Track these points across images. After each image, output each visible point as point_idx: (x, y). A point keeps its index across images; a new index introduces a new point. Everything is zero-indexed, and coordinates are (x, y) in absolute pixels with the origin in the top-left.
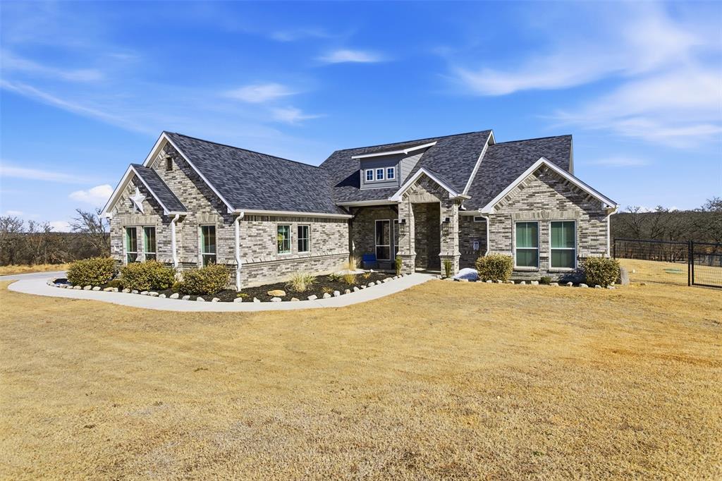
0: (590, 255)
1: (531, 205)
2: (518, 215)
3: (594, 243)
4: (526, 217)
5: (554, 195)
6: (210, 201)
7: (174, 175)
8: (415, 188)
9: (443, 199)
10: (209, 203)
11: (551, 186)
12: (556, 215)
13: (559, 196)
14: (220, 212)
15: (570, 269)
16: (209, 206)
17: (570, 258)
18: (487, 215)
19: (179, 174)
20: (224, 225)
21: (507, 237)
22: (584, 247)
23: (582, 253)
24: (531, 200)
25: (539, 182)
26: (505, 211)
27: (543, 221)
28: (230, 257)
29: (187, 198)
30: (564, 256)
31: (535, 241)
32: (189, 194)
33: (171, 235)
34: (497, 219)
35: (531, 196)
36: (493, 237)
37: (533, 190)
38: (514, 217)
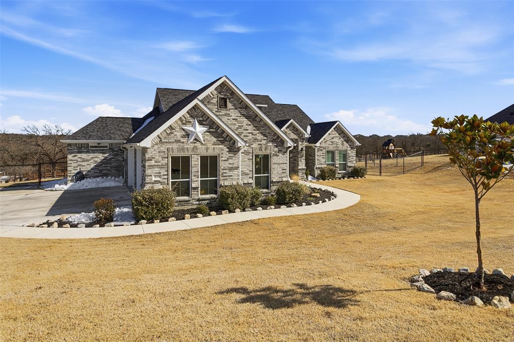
0: (351, 165)
1: (332, 142)
2: (328, 147)
3: (352, 160)
4: (331, 148)
5: (340, 139)
6: (267, 137)
7: (228, 112)
8: (286, 130)
9: (300, 138)
10: (265, 138)
11: (339, 134)
12: (341, 147)
13: (342, 139)
14: (275, 145)
15: (345, 172)
16: (264, 140)
17: (344, 167)
18: (316, 147)
19: (234, 114)
20: (278, 154)
21: (324, 158)
22: (349, 162)
23: (349, 164)
24: (333, 140)
25: (335, 132)
26: (323, 145)
27: (337, 150)
28: (283, 176)
29: (242, 133)
30: (342, 165)
31: (333, 159)
32: (245, 130)
33: (238, 162)
34: (320, 149)
35: (333, 138)
36: (319, 158)
37: (333, 136)
38: (326, 148)
